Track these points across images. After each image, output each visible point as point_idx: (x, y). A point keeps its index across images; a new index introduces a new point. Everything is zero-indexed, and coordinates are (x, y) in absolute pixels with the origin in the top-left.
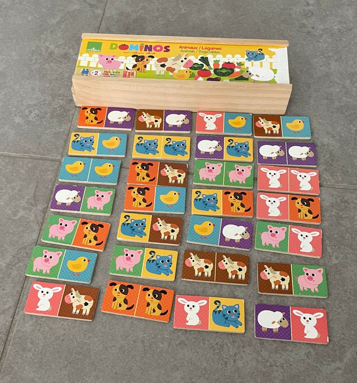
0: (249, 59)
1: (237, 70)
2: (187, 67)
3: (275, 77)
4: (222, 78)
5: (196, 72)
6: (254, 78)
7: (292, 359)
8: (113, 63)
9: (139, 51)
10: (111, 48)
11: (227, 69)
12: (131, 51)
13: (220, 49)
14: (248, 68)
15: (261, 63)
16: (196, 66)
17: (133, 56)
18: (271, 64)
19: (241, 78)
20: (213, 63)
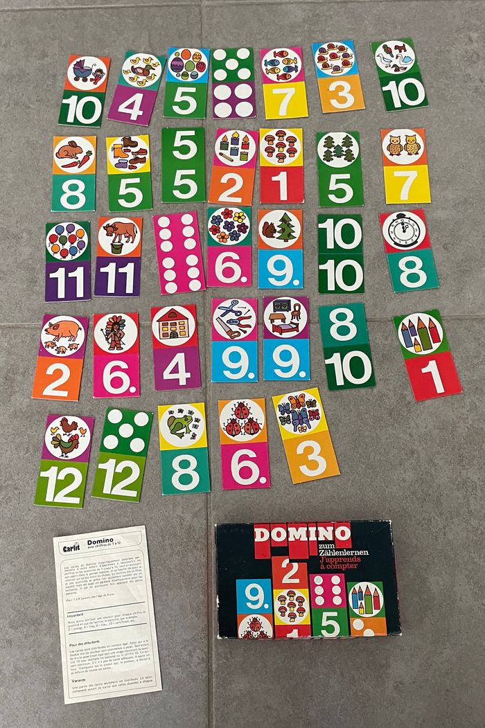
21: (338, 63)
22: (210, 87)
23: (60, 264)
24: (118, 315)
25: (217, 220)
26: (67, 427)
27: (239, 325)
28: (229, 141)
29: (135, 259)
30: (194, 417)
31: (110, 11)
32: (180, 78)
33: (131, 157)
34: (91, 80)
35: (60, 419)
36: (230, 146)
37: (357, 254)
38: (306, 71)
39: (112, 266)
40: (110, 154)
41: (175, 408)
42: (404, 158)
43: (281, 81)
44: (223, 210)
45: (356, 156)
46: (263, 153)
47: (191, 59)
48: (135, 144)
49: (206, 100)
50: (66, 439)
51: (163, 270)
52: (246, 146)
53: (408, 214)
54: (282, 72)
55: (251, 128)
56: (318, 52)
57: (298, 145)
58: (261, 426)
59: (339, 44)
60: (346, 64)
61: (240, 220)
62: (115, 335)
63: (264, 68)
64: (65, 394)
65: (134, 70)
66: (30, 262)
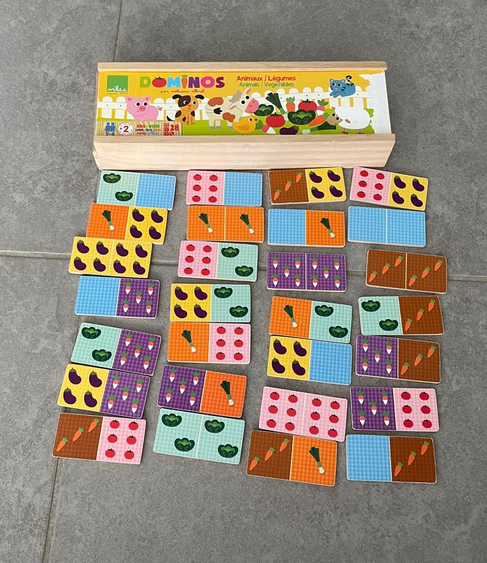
0: (335, 94)
1: (319, 113)
2: (250, 112)
3: (371, 122)
4: (300, 127)
5: (263, 119)
6: (343, 124)
7: (407, 526)
8: (147, 110)
9: (181, 88)
10: (142, 85)
11: (305, 112)
12: (171, 89)
13: (294, 79)
14: (334, 108)
15: (351, 100)
16: (263, 109)
17: (174, 97)
18: (365, 100)
19: (326, 127)
20: (286, 103)
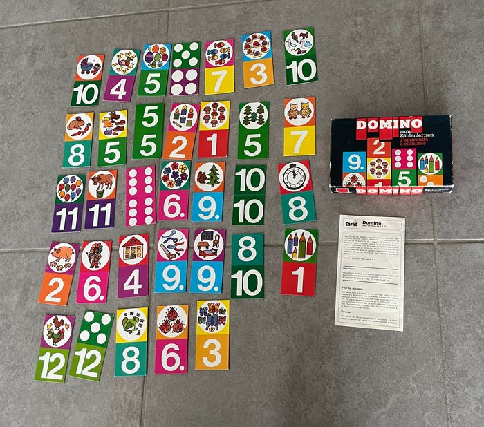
21: (259, 49)
22: (170, 72)
23: (64, 205)
24: (98, 242)
25: (168, 171)
26: (58, 324)
27: (176, 249)
28: (180, 112)
29: (112, 201)
30: (140, 318)
31: (109, 19)
32: (150, 67)
33: (115, 126)
34: (92, 72)
35: (54, 317)
36: (180, 116)
37: (260, 195)
38: (236, 57)
39: (97, 206)
40: (102, 124)
41: (128, 311)
42: (300, 121)
43: (218, 65)
44: (172, 163)
45: (265, 120)
46: (202, 121)
47: (159, 52)
48: (118, 117)
49: (167, 82)
50: (56, 332)
51: (129, 208)
52: (191, 116)
53: (298, 164)
54: (219, 59)
55: (195, 102)
56: (245, 42)
57: (226, 114)
58: (184, 327)
59: (261, 35)
60: (264, 50)
61: (183, 171)
62: (95, 257)
63: (207, 56)
64: (58, 300)
65: (119, 62)
66: (46, 204)
